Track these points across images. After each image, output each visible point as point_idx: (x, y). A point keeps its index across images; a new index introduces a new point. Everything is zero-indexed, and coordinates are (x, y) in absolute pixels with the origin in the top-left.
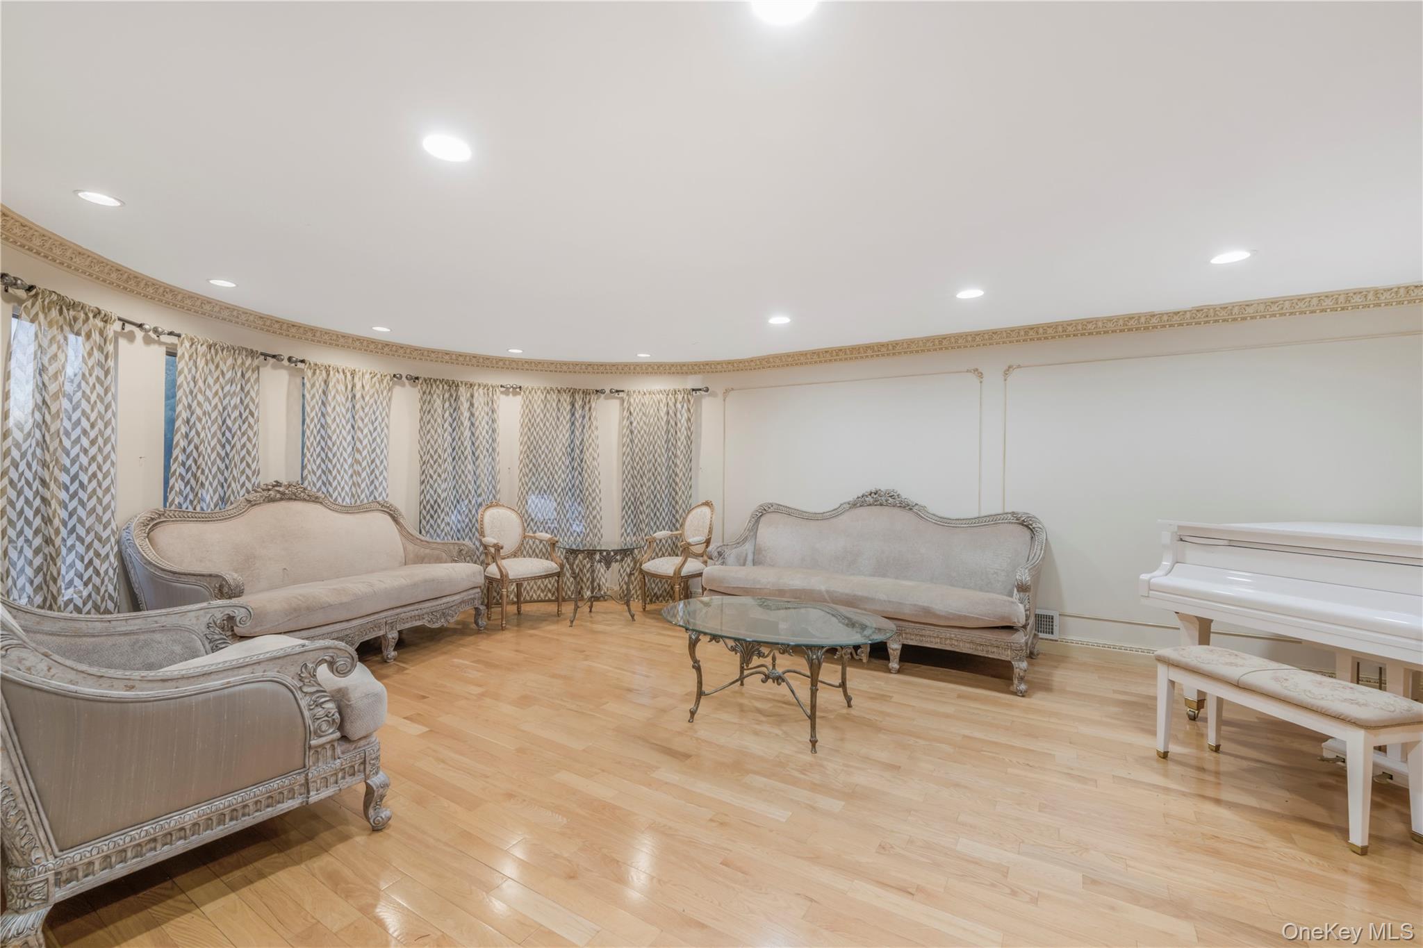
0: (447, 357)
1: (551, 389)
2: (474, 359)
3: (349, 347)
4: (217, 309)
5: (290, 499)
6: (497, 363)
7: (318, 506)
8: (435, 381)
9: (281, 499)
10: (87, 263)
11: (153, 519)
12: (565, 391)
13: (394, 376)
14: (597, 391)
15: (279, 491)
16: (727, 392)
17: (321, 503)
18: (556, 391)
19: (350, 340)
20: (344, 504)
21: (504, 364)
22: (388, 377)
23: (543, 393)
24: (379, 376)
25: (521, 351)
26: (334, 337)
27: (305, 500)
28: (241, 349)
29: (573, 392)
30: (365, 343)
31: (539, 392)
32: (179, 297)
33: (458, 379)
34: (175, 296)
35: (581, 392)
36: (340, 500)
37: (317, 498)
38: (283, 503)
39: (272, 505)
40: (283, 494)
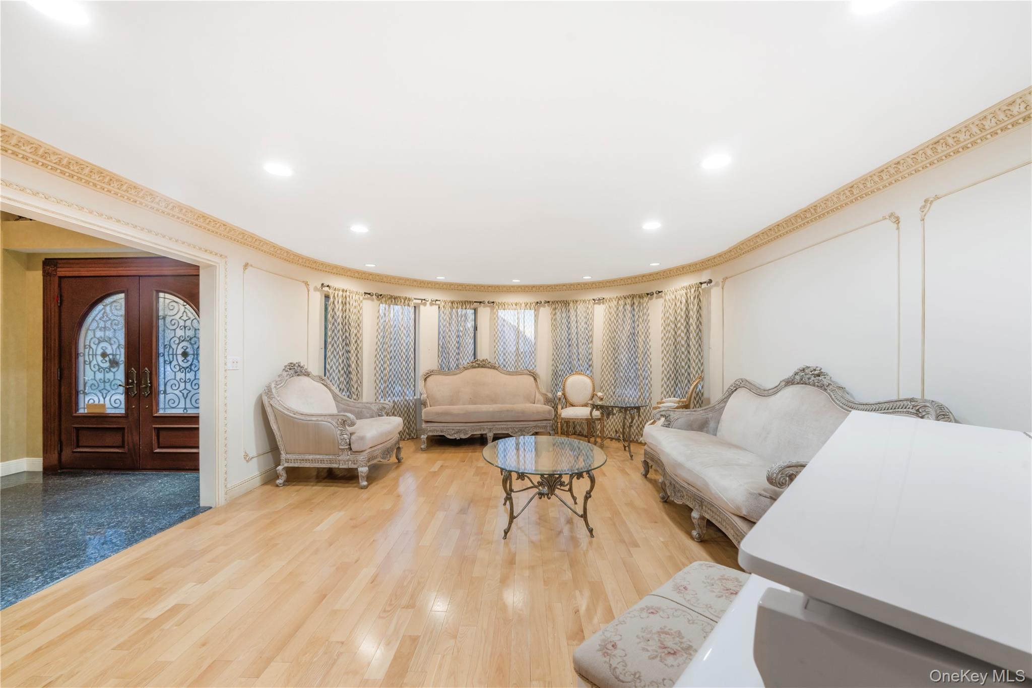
0: (564, 287)
1: (621, 297)
2: (579, 286)
3: (516, 291)
4: (456, 286)
5: (482, 367)
6: (592, 285)
7: (495, 371)
8: (557, 302)
9: (478, 367)
10: (404, 281)
11: (428, 373)
12: (628, 297)
13: (537, 302)
14: (648, 294)
15: (477, 363)
16: (725, 279)
17: (497, 369)
18: (623, 298)
19: (516, 288)
20: (511, 370)
21: (596, 285)
22: (534, 304)
23: (616, 300)
24: (529, 304)
25: (590, 277)
26: (508, 288)
27: (489, 368)
28: (465, 302)
29: (633, 297)
30: (523, 288)
31: (614, 300)
32: (441, 285)
33: (569, 299)
34: (439, 285)
35: (637, 296)
36: (509, 368)
37: (495, 367)
38: (479, 369)
39: (474, 369)
40: (479, 364)
